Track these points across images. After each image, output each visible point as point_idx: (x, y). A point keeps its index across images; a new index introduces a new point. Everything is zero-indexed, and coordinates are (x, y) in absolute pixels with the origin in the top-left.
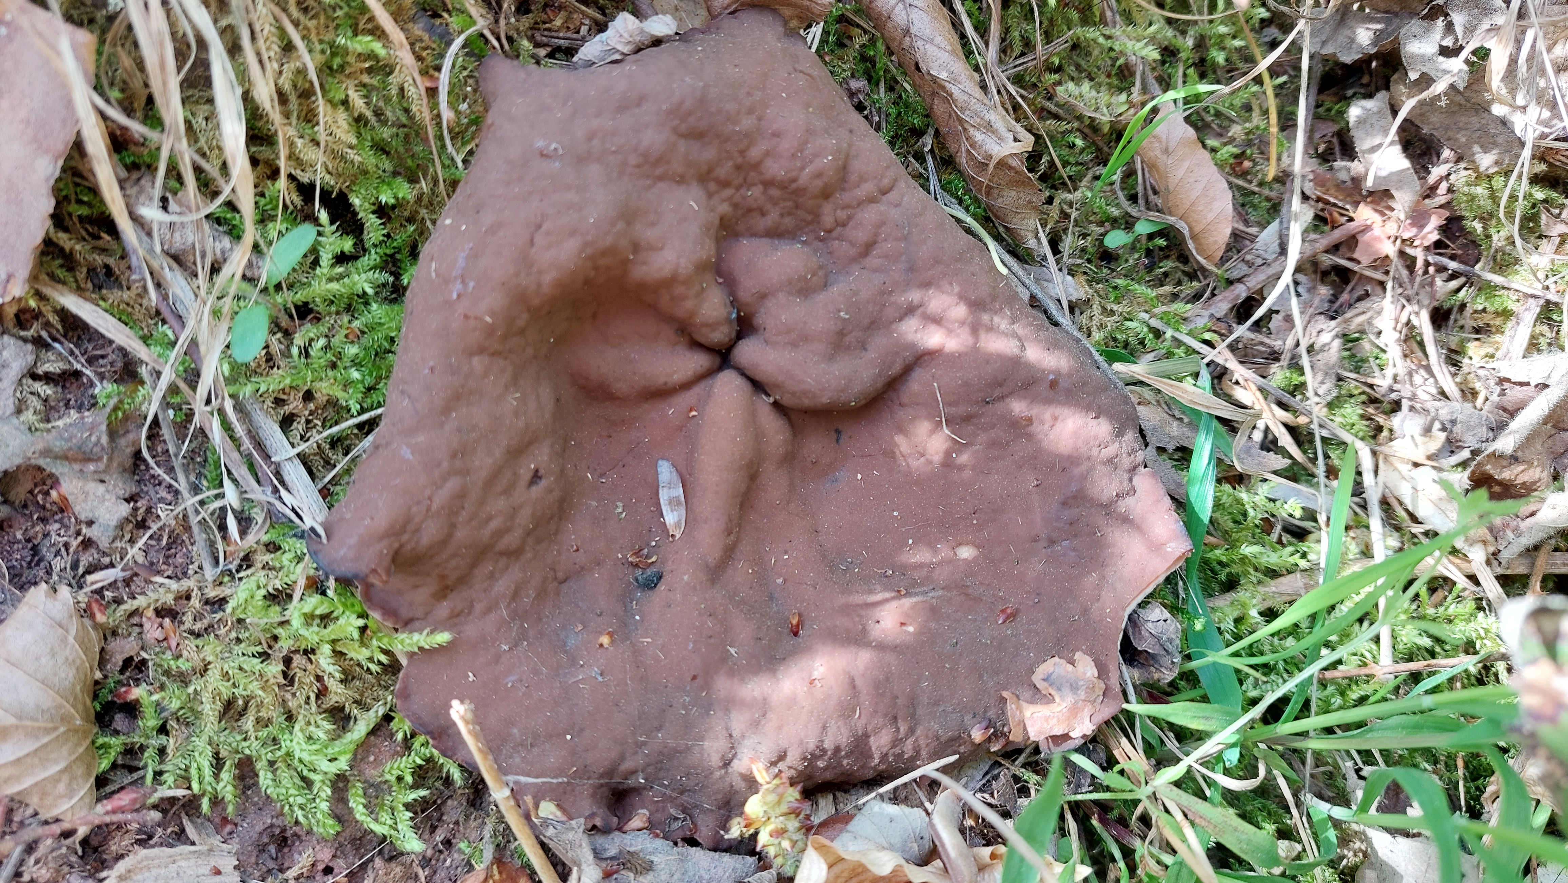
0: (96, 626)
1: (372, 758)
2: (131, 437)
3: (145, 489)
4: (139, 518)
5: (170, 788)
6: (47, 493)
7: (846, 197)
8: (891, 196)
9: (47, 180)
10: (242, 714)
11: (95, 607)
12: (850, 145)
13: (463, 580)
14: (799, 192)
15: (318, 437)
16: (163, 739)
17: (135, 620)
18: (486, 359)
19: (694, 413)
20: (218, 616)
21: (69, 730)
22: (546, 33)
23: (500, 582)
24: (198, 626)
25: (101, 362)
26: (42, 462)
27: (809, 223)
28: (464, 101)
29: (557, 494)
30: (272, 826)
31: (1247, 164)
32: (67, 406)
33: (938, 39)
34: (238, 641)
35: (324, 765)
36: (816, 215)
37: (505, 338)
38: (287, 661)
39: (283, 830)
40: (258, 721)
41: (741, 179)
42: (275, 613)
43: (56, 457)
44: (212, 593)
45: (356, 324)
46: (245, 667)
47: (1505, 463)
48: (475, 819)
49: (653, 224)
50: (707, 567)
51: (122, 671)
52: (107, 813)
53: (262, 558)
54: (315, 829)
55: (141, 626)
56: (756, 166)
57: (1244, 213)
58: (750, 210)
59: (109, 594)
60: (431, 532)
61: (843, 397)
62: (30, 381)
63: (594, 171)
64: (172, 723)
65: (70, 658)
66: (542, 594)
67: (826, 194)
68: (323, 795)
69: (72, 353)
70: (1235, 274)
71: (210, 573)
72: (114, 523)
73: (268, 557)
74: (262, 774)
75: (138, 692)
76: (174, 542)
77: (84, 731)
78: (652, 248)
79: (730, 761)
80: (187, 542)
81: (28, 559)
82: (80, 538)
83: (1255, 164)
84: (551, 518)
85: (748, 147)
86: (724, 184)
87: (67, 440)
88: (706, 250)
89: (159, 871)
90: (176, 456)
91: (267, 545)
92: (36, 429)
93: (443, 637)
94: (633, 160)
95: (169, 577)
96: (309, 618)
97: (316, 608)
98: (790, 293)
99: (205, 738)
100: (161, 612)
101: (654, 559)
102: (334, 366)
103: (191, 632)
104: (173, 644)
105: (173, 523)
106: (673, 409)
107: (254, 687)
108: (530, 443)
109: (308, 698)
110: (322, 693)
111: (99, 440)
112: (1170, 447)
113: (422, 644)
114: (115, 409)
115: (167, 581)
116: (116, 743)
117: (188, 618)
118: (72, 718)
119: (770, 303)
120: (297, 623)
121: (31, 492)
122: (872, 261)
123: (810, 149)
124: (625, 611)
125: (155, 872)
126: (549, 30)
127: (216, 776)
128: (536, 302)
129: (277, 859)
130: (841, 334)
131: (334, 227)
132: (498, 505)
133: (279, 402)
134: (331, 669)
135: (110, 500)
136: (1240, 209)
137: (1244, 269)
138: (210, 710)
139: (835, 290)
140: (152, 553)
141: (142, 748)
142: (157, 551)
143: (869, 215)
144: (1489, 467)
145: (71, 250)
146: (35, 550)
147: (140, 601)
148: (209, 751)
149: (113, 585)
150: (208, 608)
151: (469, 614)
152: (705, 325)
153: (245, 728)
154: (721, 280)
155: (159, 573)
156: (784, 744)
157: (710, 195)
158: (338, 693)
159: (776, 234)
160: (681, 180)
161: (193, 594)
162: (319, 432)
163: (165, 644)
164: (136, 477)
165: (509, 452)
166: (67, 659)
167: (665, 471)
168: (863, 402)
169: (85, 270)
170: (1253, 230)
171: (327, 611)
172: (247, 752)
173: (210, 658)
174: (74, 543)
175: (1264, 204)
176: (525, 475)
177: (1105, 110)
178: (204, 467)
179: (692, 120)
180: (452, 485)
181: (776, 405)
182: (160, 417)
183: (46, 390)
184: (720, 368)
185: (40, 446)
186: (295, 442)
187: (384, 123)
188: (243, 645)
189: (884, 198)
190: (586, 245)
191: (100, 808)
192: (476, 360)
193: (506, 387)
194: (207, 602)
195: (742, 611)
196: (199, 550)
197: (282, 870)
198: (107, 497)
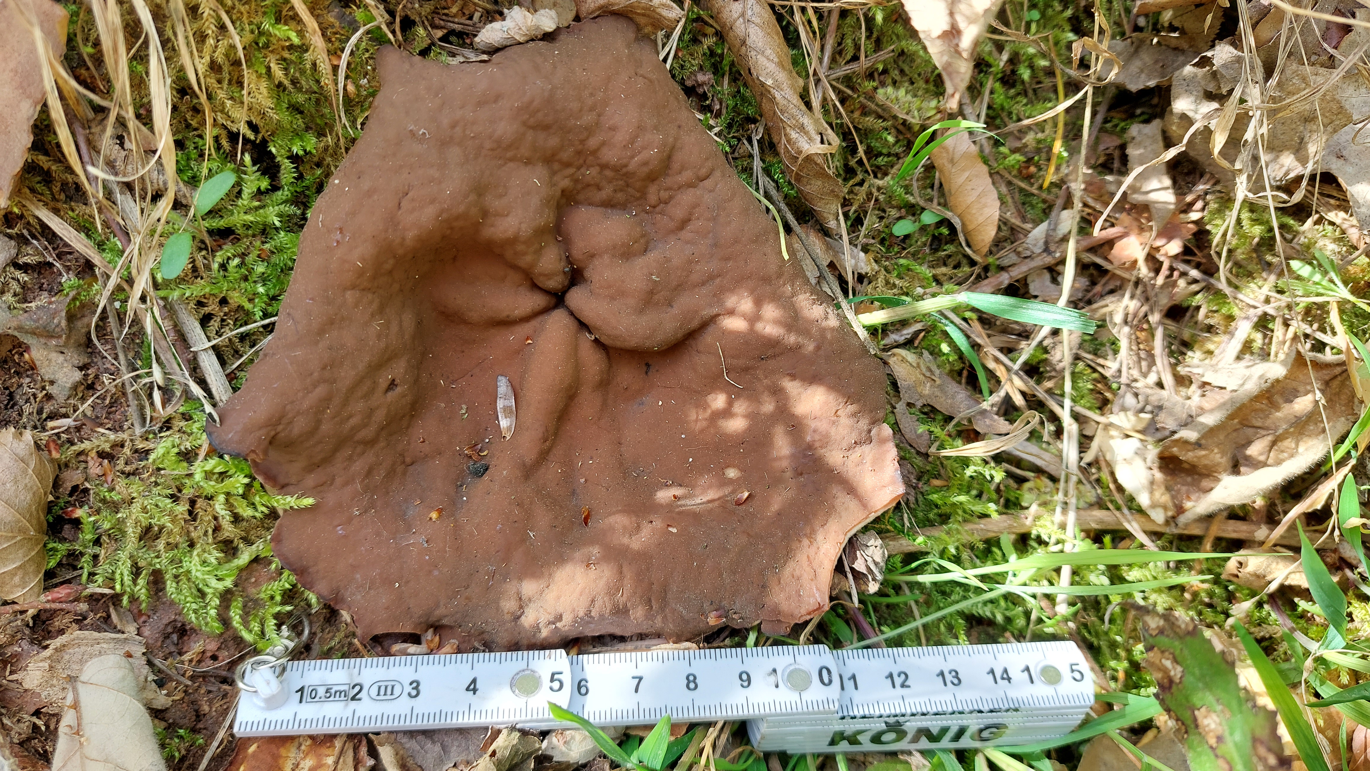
0: (52, 461)
1: (253, 580)
2: (86, 320)
3: (95, 360)
4: (89, 382)
5: (99, 586)
6: (21, 355)
7: (669, 181)
8: (706, 182)
9: (28, 119)
10: (157, 537)
11: (52, 446)
12: (676, 139)
13: (327, 460)
14: (628, 175)
15: (229, 333)
16: (97, 550)
17: (82, 458)
18: (357, 294)
19: (530, 341)
20: (143, 463)
21: (25, 539)
22: (444, 17)
23: (357, 463)
24: (128, 469)
25: (69, 257)
26: (16, 334)
27: (638, 199)
28: (365, 77)
29: (409, 399)
30: (175, 621)
31: (1033, 169)
32: (41, 289)
33: (768, 52)
34: (156, 484)
35: (214, 583)
36: (643, 194)
37: (374, 278)
38: (193, 502)
39: (183, 625)
40: (168, 544)
41: (581, 161)
42: (183, 468)
43: (27, 332)
44: (140, 445)
45: (267, 246)
46: (160, 504)
47: (1190, 447)
48: (329, 632)
49: (501, 196)
50: (524, 465)
51: (71, 495)
52: (48, 601)
53: (179, 424)
54: (203, 628)
55: (86, 462)
56: (594, 152)
57: (1023, 210)
58: (588, 185)
59: (64, 436)
60: (300, 425)
61: (648, 344)
62: (12, 269)
63: (455, 153)
64: (105, 538)
65: (29, 485)
66: (391, 474)
67: (652, 178)
68: (213, 604)
69: (46, 248)
70: (1006, 262)
71: (138, 431)
72: (69, 385)
73: (183, 423)
74: (169, 583)
75: (79, 513)
76: (115, 402)
77: (37, 540)
78: (498, 215)
79: (519, 617)
80: (125, 404)
81: (6, 402)
82: (44, 392)
83: (1040, 169)
84: (404, 416)
85: (588, 138)
86: (568, 165)
87: (35, 321)
88: (548, 217)
89: (86, 648)
90: (118, 339)
91: (183, 414)
92: (15, 308)
93: (308, 501)
94: (488, 145)
95: (109, 429)
96: (208, 475)
97: (215, 468)
98: (614, 256)
99: (127, 553)
100: (102, 455)
101: (485, 453)
102: (246, 279)
103: (123, 473)
104: (110, 480)
105: (114, 390)
106: (513, 336)
107: (166, 521)
108: (389, 359)
109: (207, 531)
110: (217, 529)
111: (60, 323)
112: (919, 404)
113: (292, 504)
114: (74, 299)
115: (107, 432)
116: (62, 548)
117: (121, 462)
118: (28, 529)
119: (596, 262)
120: (198, 477)
121: (10, 351)
122: (686, 234)
123: (639, 142)
124: (457, 492)
125: (83, 649)
126: (446, 15)
127: (135, 582)
128: (401, 252)
129: (178, 644)
130: (651, 293)
131: (256, 168)
132: (358, 406)
133: (200, 304)
134: (223, 513)
135: (67, 368)
136: (1020, 206)
137: (1013, 258)
138: (132, 532)
139: (652, 256)
140: (98, 409)
141: (82, 554)
142: (102, 408)
143: (686, 198)
144: (1175, 449)
145: (49, 169)
146: (11, 395)
147: (86, 445)
148: (129, 563)
149: (67, 431)
150: (136, 455)
151: (331, 484)
152: (541, 274)
153: (158, 548)
154: (560, 239)
155: (101, 425)
156: (560, 610)
157: (554, 173)
158: (229, 531)
159: (609, 204)
160: (528, 162)
161: (127, 444)
162: (231, 330)
163: (103, 478)
164: (89, 350)
165: (370, 366)
166: (26, 485)
167: (503, 386)
168: (665, 347)
169: (59, 184)
170: (1028, 226)
171: (223, 470)
172: (158, 566)
173: (134, 495)
174: (40, 396)
175: (1040, 205)
176: (383, 383)
177: (916, 113)
178: (141, 347)
179: (540, 115)
180: (321, 391)
181: (596, 341)
182: (108, 309)
183: (23, 277)
184: (556, 306)
185: (14, 324)
186: (212, 335)
187: (300, 90)
188: (159, 488)
189: (701, 184)
190: (442, 211)
191: (43, 598)
192: (349, 294)
193: (373, 315)
194: (136, 451)
195: (545, 503)
196: (132, 411)
197: (181, 654)
198: (65, 365)
